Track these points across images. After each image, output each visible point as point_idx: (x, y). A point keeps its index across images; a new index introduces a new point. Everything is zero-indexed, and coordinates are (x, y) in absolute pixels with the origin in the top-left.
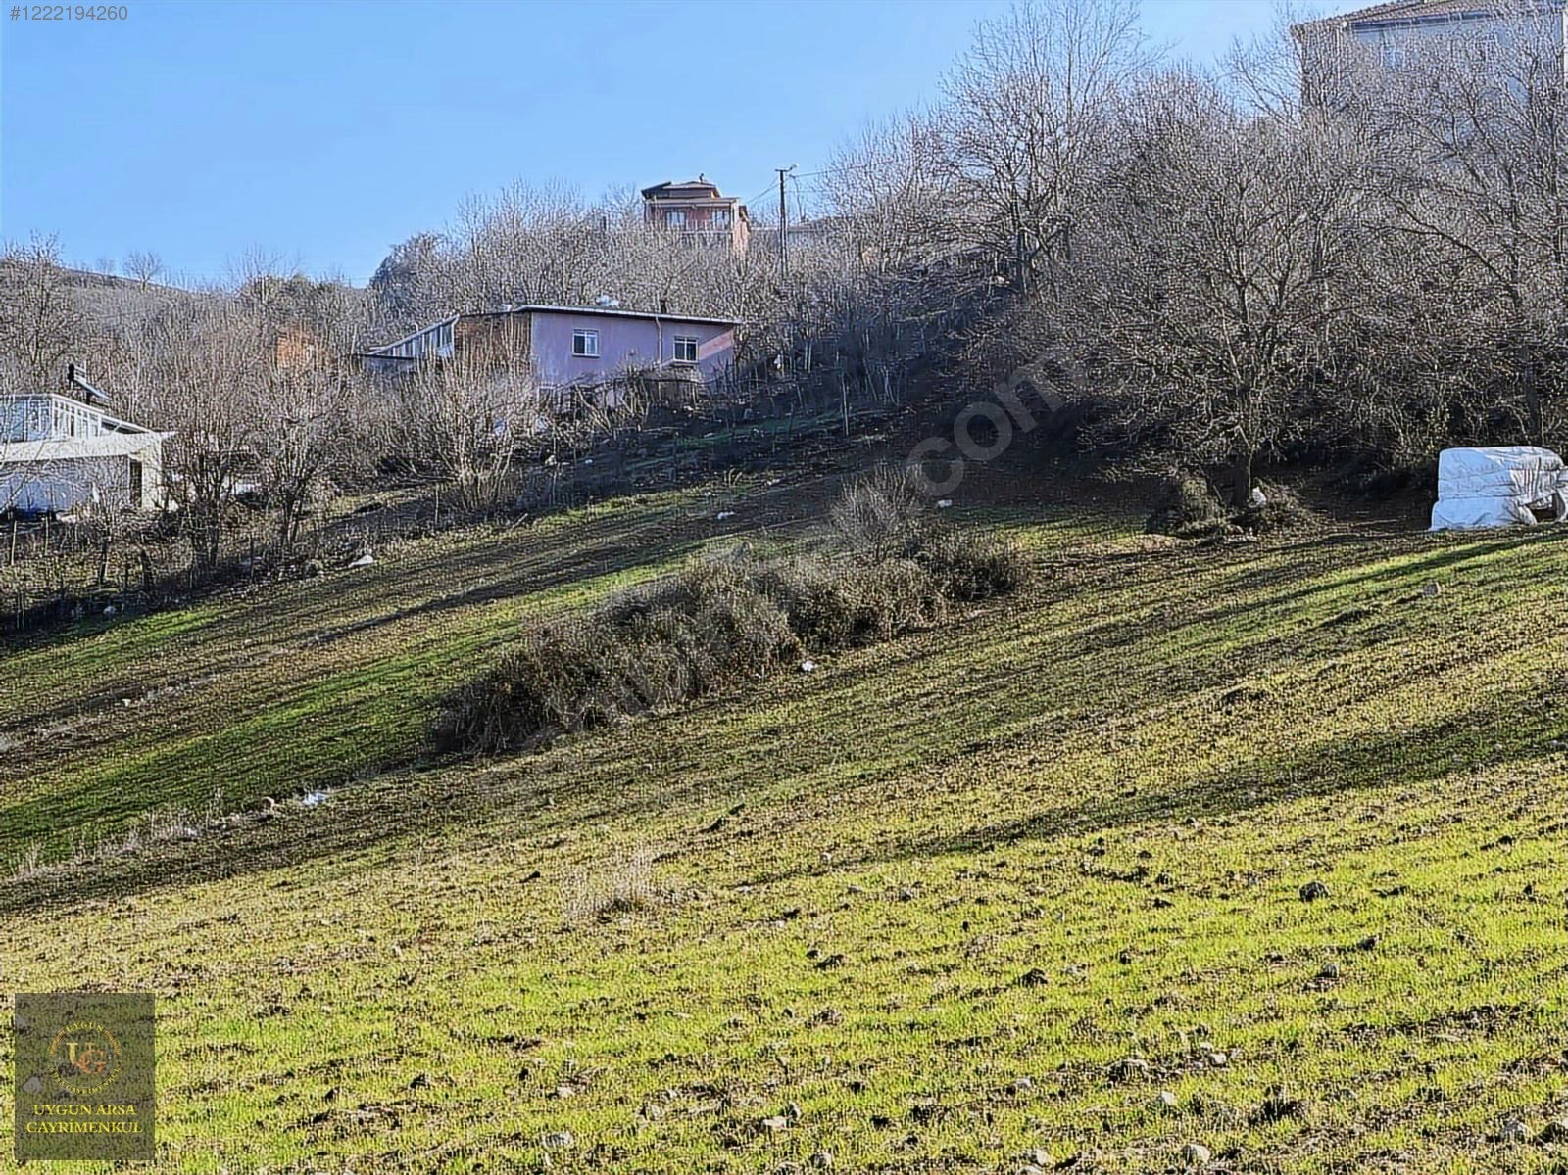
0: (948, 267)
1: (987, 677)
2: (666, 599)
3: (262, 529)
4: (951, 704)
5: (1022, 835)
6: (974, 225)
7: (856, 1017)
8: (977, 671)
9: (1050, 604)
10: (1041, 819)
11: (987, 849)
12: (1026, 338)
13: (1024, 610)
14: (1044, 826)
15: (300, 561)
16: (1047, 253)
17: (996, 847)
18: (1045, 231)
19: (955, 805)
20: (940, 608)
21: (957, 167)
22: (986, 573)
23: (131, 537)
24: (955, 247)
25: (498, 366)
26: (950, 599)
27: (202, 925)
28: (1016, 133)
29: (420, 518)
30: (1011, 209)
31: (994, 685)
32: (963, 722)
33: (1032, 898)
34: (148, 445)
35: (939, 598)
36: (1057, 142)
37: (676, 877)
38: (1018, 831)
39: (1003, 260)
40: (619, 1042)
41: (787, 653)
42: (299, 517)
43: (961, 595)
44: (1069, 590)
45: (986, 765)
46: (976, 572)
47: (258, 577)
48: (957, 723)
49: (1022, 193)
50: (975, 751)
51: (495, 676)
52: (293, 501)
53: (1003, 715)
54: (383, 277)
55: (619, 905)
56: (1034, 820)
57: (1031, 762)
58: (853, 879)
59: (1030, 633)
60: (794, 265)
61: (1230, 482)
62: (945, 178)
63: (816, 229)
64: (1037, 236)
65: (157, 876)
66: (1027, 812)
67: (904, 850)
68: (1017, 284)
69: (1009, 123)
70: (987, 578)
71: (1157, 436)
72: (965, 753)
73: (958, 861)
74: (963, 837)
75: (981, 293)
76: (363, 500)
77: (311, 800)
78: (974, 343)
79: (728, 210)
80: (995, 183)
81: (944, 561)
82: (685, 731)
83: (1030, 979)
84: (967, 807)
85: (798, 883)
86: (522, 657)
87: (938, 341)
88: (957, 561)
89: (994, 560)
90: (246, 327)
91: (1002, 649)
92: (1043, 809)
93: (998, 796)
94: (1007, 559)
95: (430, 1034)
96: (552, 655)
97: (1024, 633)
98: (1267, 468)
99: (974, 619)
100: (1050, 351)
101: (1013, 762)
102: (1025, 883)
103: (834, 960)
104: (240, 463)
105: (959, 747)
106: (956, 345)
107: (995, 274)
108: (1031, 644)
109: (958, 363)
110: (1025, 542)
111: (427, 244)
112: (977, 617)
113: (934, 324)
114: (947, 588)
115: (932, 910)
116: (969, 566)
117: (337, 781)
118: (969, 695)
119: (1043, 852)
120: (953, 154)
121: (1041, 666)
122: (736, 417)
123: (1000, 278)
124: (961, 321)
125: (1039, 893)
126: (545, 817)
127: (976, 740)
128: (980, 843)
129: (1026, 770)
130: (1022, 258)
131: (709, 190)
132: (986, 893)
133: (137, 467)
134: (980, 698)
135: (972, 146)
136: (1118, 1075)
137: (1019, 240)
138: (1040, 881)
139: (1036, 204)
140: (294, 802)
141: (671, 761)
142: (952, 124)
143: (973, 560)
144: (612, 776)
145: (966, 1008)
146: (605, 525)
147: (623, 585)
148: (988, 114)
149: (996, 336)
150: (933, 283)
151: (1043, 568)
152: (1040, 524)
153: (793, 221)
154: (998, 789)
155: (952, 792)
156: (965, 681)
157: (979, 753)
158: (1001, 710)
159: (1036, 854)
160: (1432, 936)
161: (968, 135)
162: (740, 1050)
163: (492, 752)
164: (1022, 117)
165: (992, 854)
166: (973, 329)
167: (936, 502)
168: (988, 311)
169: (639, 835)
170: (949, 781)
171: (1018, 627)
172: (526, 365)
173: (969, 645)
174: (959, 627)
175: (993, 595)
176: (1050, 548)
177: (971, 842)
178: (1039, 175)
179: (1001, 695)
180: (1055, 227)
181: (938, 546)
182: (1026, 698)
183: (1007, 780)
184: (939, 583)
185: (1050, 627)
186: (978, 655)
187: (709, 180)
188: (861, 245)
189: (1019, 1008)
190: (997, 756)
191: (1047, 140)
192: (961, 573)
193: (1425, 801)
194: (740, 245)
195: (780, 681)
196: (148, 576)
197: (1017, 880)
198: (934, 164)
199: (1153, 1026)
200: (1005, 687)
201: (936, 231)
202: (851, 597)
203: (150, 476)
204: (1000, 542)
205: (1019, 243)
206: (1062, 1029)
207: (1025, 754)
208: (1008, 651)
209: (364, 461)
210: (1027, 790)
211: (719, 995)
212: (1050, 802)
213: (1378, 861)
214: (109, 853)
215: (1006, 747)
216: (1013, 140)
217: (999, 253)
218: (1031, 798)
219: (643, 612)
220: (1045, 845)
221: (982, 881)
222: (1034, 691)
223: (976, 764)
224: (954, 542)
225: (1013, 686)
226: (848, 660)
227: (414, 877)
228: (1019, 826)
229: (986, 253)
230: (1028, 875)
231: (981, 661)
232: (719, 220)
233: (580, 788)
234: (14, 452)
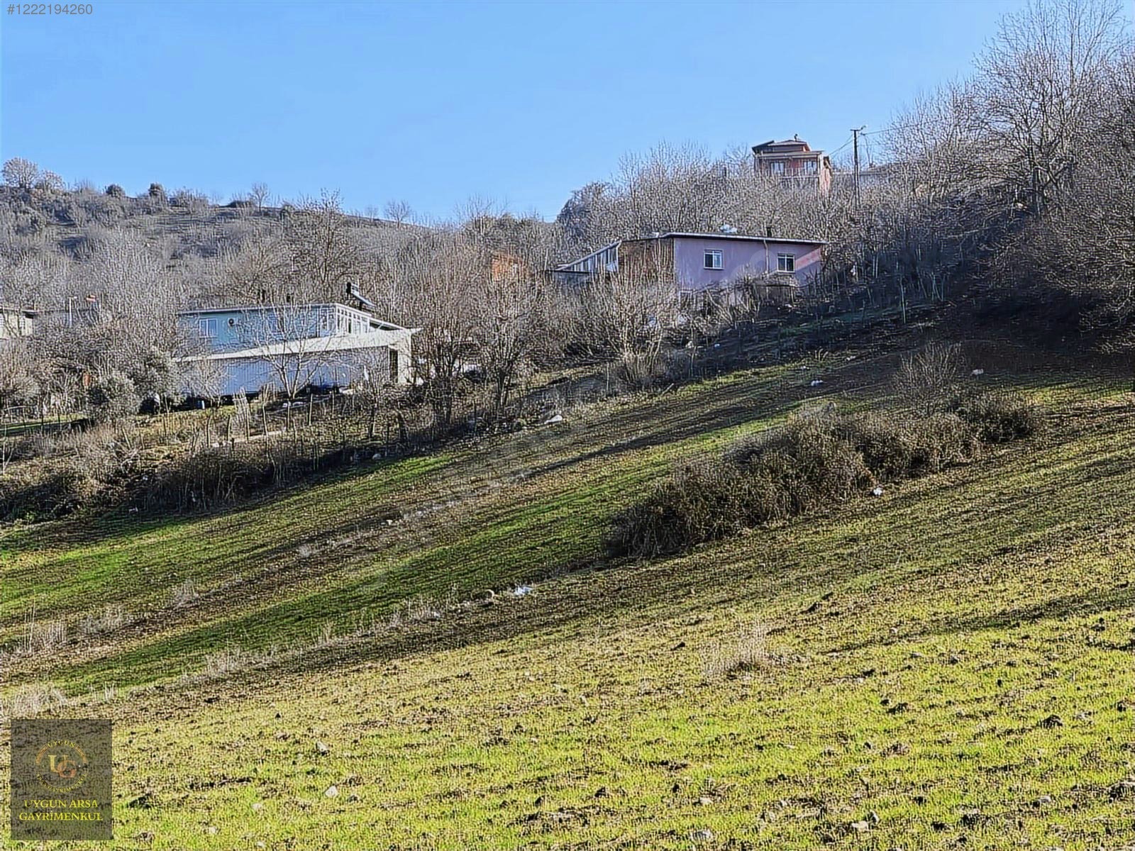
0: (980, 197)
1: (1012, 499)
2: (776, 444)
3: (482, 397)
4: (985, 519)
5: (1041, 615)
6: (999, 165)
7: (918, 749)
8: (1005, 494)
9: (1060, 444)
10: (1055, 604)
11: (1014, 626)
12: (1039, 249)
13: (1040, 449)
14: (1058, 609)
15: (510, 420)
16: (1056, 184)
17: (1021, 625)
18: (1054, 168)
19: (990, 593)
20: (975, 449)
21: (987, 123)
22: (1010, 422)
23: (391, 404)
24: (985, 182)
25: (651, 277)
26: (983, 441)
27: (445, 680)
28: (1031, 96)
29: (594, 387)
30: (1028, 152)
31: (1017, 505)
32: (994, 532)
33: (1050, 662)
34: (401, 338)
35: (975, 442)
36: (1062, 102)
37: (784, 646)
38: (1038, 612)
39: (1023, 191)
40: (743, 766)
41: (863, 483)
42: (508, 388)
43: (991, 439)
44: (1074, 435)
45: (1012, 564)
46: (1002, 422)
47: (480, 431)
48: (990, 533)
49: (1037, 140)
50: (1004, 553)
51: (651, 502)
52: (504, 375)
53: (1026, 526)
54: (567, 214)
55: (742, 666)
56: (1049, 605)
57: (1047, 562)
58: (914, 648)
59: (1044, 466)
60: (864, 198)
62: (978, 131)
63: (879, 172)
64: (1047, 172)
65: (413, 645)
66: (1044, 599)
67: (951, 626)
68: (1032, 209)
69: (1026, 89)
70: (1011, 426)
72: (996, 555)
73: (993, 635)
74: (996, 617)
75: (1005, 215)
76: (554, 375)
77: (520, 591)
78: (999, 253)
79: (815, 159)
80: (1016, 134)
81: (978, 413)
82: (790, 539)
83: (1049, 722)
84: (999, 595)
85: (875, 650)
86: (671, 487)
87: (973, 252)
88: (988, 414)
89: (1016, 413)
90: (469, 252)
91: (1023, 478)
92: (1057, 597)
93: (1021, 587)
94: (1026, 412)
95: (609, 759)
96: (692, 485)
97: (1040, 467)
99: (1001, 457)
100: (1059, 257)
101: (1033, 561)
102: (1044, 651)
103: (902, 707)
104: (466, 350)
105: (991, 551)
106: (986, 254)
107: (1016, 201)
108: (1046, 475)
109: (988, 269)
110: (1040, 399)
111: (598, 190)
112: (1004, 455)
113: (969, 239)
114: (980, 434)
115: (974, 671)
116: (997, 418)
117: (538, 578)
118: (999, 512)
119: (1057, 629)
120: (984, 114)
121: (1053, 491)
122: (823, 312)
123: (1020, 205)
124: (990, 237)
125: (1055, 659)
126: (688, 603)
127: (1004, 545)
128: (1009, 622)
129: (1043, 568)
130: (1037, 189)
131: (802, 146)
132: (1016, 658)
133: (394, 354)
134: (1007, 514)
135: (997, 108)
136: (1116, 793)
137: (1034, 176)
138: (1056, 649)
139: (1048, 149)
140: (508, 593)
141: (780, 561)
142: (983, 91)
143: (1000, 413)
144: (736, 573)
145: (1001, 743)
146: (729, 391)
147: (742, 434)
148: (1010, 82)
149: (1017, 248)
150: (968, 210)
151: (1054, 418)
152: (1051, 385)
153: (864, 167)
154: (1022, 582)
155: (987, 583)
156: (995, 502)
157: (1007, 554)
158: (1023, 523)
159: (1052, 630)
161: (994, 99)
162: (833, 772)
163: (648, 556)
164: (1036, 84)
165: (1017, 630)
166: (999, 243)
167: (972, 371)
168: (1010, 228)
169: (757, 616)
170: (985, 575)
171: (1035, 462)
172: (670, 276)
173: (998, 475)
174: (990, 462)
175: (1015, 439)
176: (1059, 403)
177: (1003, 621)
178: (1049, 127)
179: (1023, 512)
180: (1062, 165)
181: (973, 403)
182: (1042, 514)
183: (1028, 575)
184: (974, 430)
185: (1060, 462)
186: (1005, 483)
187: (801, 138)
188: (914, 183)
189: (1042, 744)
190: (1021, 557)
191: (1055, 100)
192: (991, 422)
195: (858, 502)
196: (403, 432)
197: (1038, 649)
198: (970, 121)
200: (1027, 506)
201: (972, 172)
202: (909, 441)
203: (404, 360)
204: (1022, 400)
205: (1034, 178)
206: (1074, 759)
207: (1042, 556)
208: (1028, 480)
209: (555, 346)
210: (1044, 582)
211: (816, 732)
212: (1062, 592)
214: (380, 629)
215: (1027, 551)
216: (1029, 101)
217: (1019, 185)
218: (1047, 588)
219: (758, 454)
220: (1058, 623)
221: (1011, 650)
222: (1048, 509)
223: (1005, 563)
224: (984, 401)
225: (1032, 506)
226: (908, 486)
227: (594, 646)
228: (1039, 609)
229: (1009, 186)
230: (1047, 645)
231: (1008, 487)
232: (809, 168)
233: (714, 582)
234: (311, 345)
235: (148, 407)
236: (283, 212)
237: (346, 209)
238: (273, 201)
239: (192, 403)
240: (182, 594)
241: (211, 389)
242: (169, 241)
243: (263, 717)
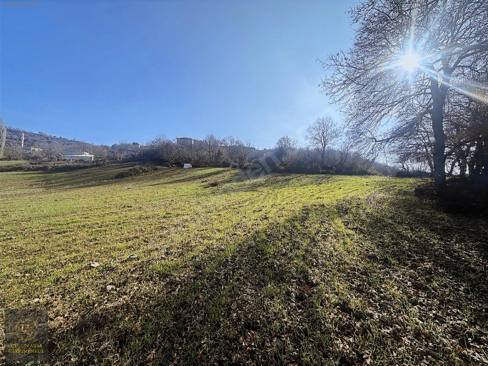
2: (133, 169)
3: (102, 162)
4: (153, 177)
6: (156, 147)
12: (159, 155)
13: (158, 171)
14: (159, 184)
15: (105, 165)
16: (161, 150)
19: (153, 183)
20: (152, 171)
22: (156, 169)
23: (91, 162)
24: (154, 149)
25: (121, 153)
29: (115, 162)
30: (158, 147)
37: (133, 187)
41: (142, 173)
43: (154, 170)
44: (161, 170)
47: (101, 166)
51: (120, 173)
52: (104, 161)
54: (113, 146)
55: (129, 188)
58: (146, 187)
60: (143, 148)
61: (171, 164)
63: (145, 146)
65: (92, 186)
67: (149, 185)
71: (167, 161)
76: (110, 161)
77: (105, 181)
79: (139, 144)
80: (157, 145)
82: (134, 177)
83: (158, 193)
85: (142, 187)
86: (122, 172)
90: (101, 148)
95: (114, 196)
96: (125, 172)
98: (174, 164)
100: (161, 156)
103: (144, 192)
104: (100, 158)
105: (153, 179)
106: (154, 155)
110: (158, 167)
111: (116, 144)
113: (153, 153)
115: (151, 189)
117: (107, 180)
122: (139, 158)
123: (157, 151)
124: (155, 153)
126: (124, 183)
129: (158, 181)
132: (155, 188)
133: (91, 157)
135: (156, 142)
136: (163, 199)
141: (133, 179)
144: (129, 180)
145: (153, 195)
146: (129, 164)
147: (130, 168)
150: (153, 151)
151: (159, 169)
153: (143, 146)
154: (156, 182)
156: (154, 175)
158: (156, 177)
160: (182, 191)
163: (119, 178)
167: (153, 164)
168: (157, 153)
169: (131, 184)
170: (153, 181)
172: (123, 153)
174: (154, 172)
177: (154, 185)
178: (160, 145)
180: (161, 148)
184: (152, 169)
185: (160, 172)
187: (137, 142)
188: (148, 148)
189: (156, 195)
190: (156, 180)
191: (161, 143)
193: (182, 183)
194: (140, 147)
195: (141, 175)
196: (92, 165)
198: (153, 143)
199: (165, 196)
202: (146, 170)
203: (93, 158)
205: (159, 149)
206: (159, 196)
208: (157, 174)
209: (110, 158)
211: (136, 194)
213: (179, 187)
214: (88, 184)
216: (159, 142)
217: (157, 149)
222: (158, 176)
224: (153, 167)
226: (146, 173)
227: (113, 186)
228: (157, 184)
230: (158, 187)
233: (126, 181)
234: (81, 156)
235: (59, 160)
236: (78, 142)
237: (86, 142)
238: (77, 140)
239: (65, 160)
240: (62, 180)
241: (67, 159)
242: (62, 143)
243: (73, 192)
